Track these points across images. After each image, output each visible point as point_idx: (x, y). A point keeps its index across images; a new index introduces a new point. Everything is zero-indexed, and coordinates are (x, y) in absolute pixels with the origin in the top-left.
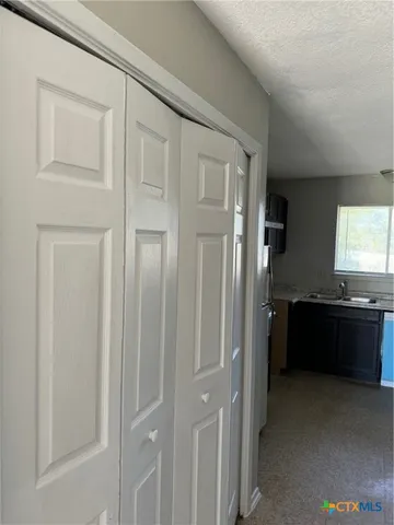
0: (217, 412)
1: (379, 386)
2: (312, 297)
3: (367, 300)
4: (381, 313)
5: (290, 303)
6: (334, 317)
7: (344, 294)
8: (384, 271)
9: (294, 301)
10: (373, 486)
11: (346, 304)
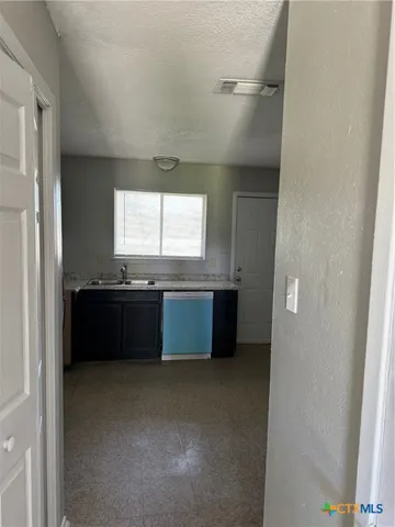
0: (24, 455)
1: (160, 362)
2: (94, 284)
3: (146, 282)
4: (160, 292)
5: (73, 293)
6: (116, 302)
7: (125, 278)
8: (157, 254)
9: (77, 290)
10: (176, 464)
11: (129, 287)
